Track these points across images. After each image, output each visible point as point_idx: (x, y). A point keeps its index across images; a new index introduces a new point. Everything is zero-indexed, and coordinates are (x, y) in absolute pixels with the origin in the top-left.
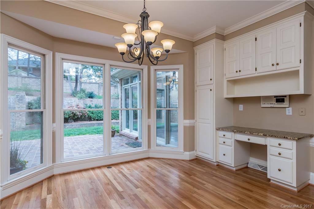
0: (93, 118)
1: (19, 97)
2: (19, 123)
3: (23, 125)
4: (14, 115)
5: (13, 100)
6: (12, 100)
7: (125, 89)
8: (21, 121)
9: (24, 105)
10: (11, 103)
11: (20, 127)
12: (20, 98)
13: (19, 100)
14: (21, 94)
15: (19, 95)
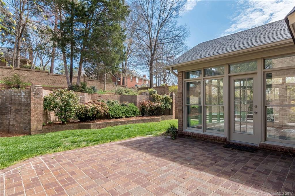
0: (111, 116)
1: (35, 90)
2: (35, 123)
3: (40, 127)
4: (26, 114)
5: (25, 94)
6: (23, 94)
7: (187, 83)
8: (38, 121)
9: (41, 100)
10: (21, 98)
11: (36, 129)
12: (36, 92)
13: (35, 94)
14: (37, 86)
15: (35, 88)
